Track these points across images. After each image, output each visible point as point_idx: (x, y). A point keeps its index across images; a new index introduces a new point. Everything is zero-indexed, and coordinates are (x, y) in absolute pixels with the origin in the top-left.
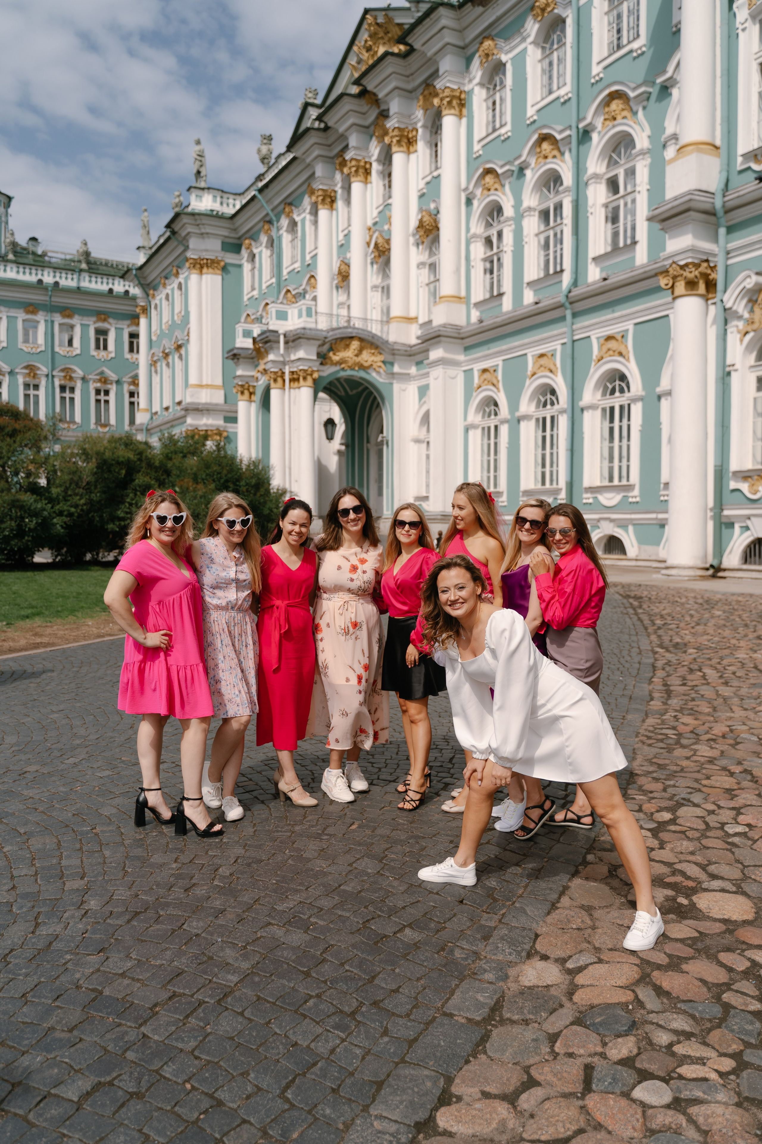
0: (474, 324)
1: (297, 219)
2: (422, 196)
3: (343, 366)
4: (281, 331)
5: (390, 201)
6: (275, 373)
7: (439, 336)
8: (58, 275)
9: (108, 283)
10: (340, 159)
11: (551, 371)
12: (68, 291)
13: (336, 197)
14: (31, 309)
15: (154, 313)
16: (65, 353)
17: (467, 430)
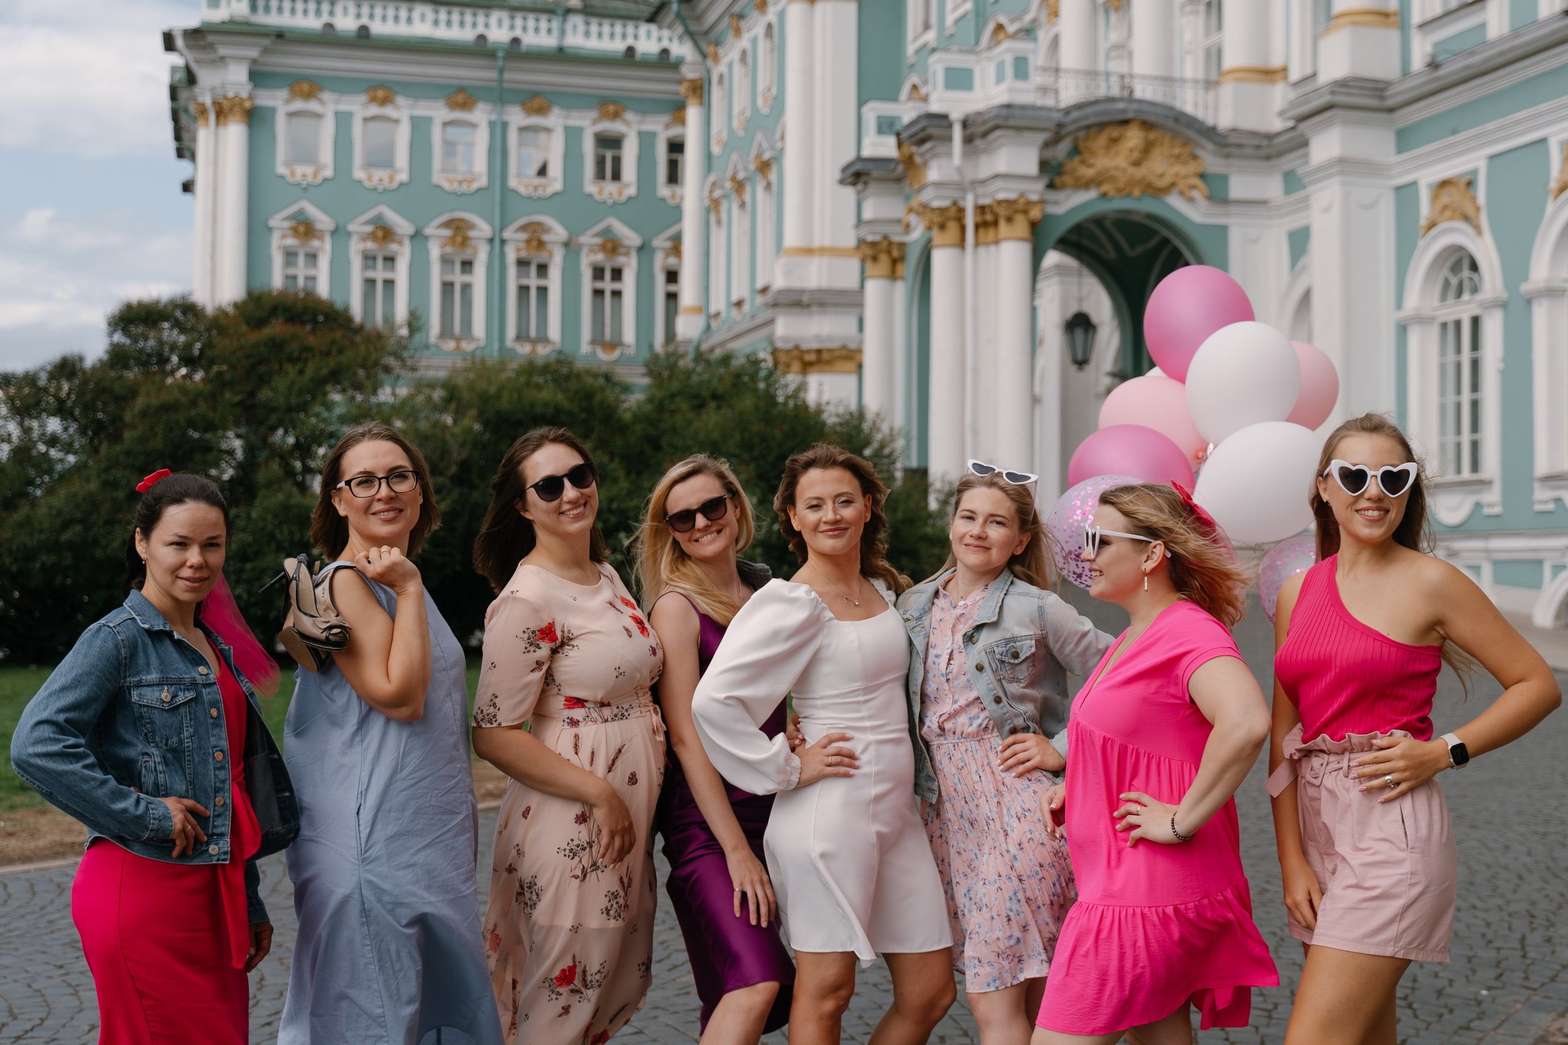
0: (1418, 73)
3: (1105, 188)
4: (956, 115)
6: (942, 210)
7: (1329, 107)
8: (519, 22)
9: (624, 36)
12: (539, 57)
14: (460, 98)
15: (716, 93)
16: (530, 191)
17: (1402, 329)
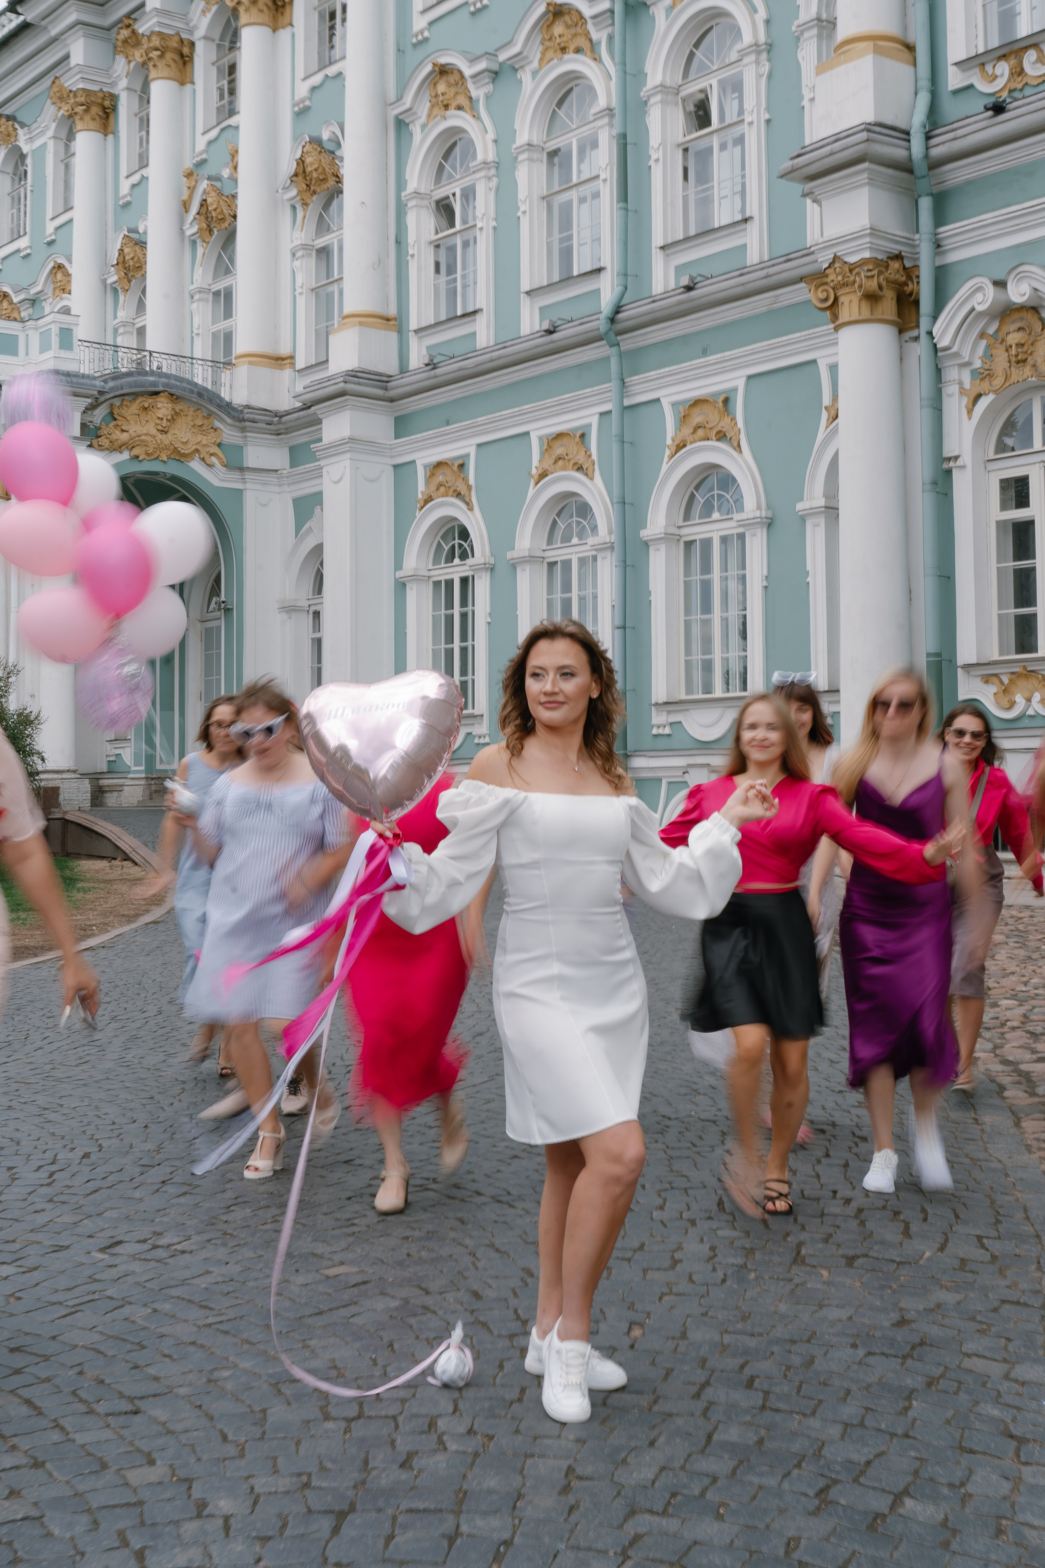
0: (417, 371)
1: (26, 149)
2: (301, 113)
3: (136, 451)
5: (232, 121)
7: (342, 394)
10: (125, 33)
11: (580, 468)
13: (115, 108)
17: (401, 587)
